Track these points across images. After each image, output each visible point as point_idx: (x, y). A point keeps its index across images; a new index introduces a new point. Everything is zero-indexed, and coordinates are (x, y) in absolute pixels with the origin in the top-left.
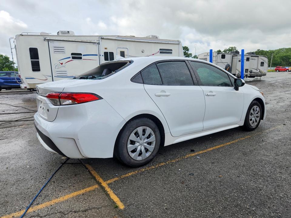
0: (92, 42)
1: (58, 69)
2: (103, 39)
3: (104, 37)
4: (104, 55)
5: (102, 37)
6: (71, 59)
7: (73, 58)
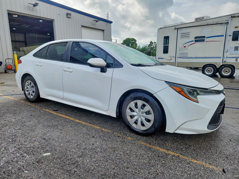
0: (219, 23)
1: (181, 51)
2: (234, 17)
3: (236, 15)
4: (232, 34)
5: (233, 16)
6: (194, 42)
7: (196, 41)
